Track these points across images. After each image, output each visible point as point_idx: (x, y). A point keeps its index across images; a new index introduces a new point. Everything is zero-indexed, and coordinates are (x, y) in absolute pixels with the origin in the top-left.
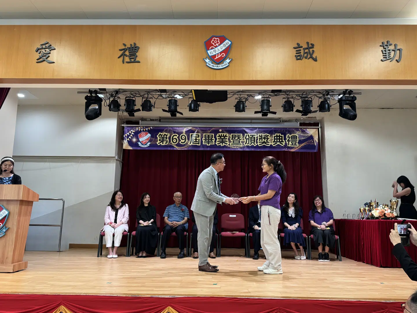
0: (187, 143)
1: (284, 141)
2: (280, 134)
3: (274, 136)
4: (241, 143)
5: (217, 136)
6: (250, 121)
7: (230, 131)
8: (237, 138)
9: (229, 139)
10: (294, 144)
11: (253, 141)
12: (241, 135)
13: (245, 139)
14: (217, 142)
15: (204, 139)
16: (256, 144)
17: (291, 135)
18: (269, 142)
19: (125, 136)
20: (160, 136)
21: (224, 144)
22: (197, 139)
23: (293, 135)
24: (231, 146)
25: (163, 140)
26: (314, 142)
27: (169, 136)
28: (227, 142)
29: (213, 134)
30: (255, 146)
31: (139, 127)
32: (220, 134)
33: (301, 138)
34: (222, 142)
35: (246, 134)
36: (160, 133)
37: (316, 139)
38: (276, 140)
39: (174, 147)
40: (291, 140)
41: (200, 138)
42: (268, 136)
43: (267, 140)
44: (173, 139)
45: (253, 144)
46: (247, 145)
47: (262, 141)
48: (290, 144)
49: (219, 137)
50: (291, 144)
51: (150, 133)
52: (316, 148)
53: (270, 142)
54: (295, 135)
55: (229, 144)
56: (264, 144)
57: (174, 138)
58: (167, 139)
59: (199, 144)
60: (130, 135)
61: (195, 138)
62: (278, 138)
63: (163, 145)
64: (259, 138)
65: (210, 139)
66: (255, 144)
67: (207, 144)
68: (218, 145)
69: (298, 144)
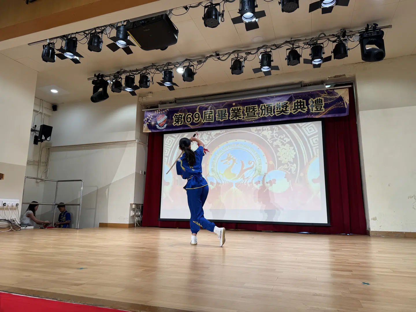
0: (200, 121)
1: (306, 107)
2: (302, 100)
3: (293, 102)
4: (256, 115)
5: (230, 110)
6: (265, 90)
7: (244, 103)
8: (252, 110)
9: (243, 112)
10: (319, 109)
11: (270, 112)
12: (256, 106)
13: (260, 110)
14: (230, 116)
15: (217, 115)
16: (274, 114)
17: (315, 99)
18: (288, 110)
19: (145, 120)
20: (176, 117)
21: (237, 118)
22: (211, 116)
23: (317, 99)
24: (246, 119)
25: (178, 120)
26: (344, 103)
27: (184, 115)
28: (241, 115)
29: (227, 109)
30: (272, 116)
31: (157, 110)
32: (234, 108)
33: (327, 101)
34: (236, 116)
35: (261, 105)
36: (175, 114)
37: (347, 100)
38: (296, 107)
39: (188, 126)
40: (315, 105)
41: (213, 115)
42: (287, 103)
43: (285, 109)
44: (187, 119)
45: (269, 114)
46: (263, 116)
47: (280, 110)
48: (314, 110)
49: (233, 112)
50: (316, 109)
51: (167, 115)
52: (347, 111)
53: (290, 110)
54: (320, 99)
55: (243, 118)
56: (283, 113)
57: (188, 117)
58: (182, 119)
59: (212, 121)
60: (149, 119)
61: (208, 115)
62: (299, 104)
63: (178, 125)
64: (276, 107)
65: (223, 115)
66: (272, 114)
67: (220, 120)
68: (231, 120)
69: (324, 109)
